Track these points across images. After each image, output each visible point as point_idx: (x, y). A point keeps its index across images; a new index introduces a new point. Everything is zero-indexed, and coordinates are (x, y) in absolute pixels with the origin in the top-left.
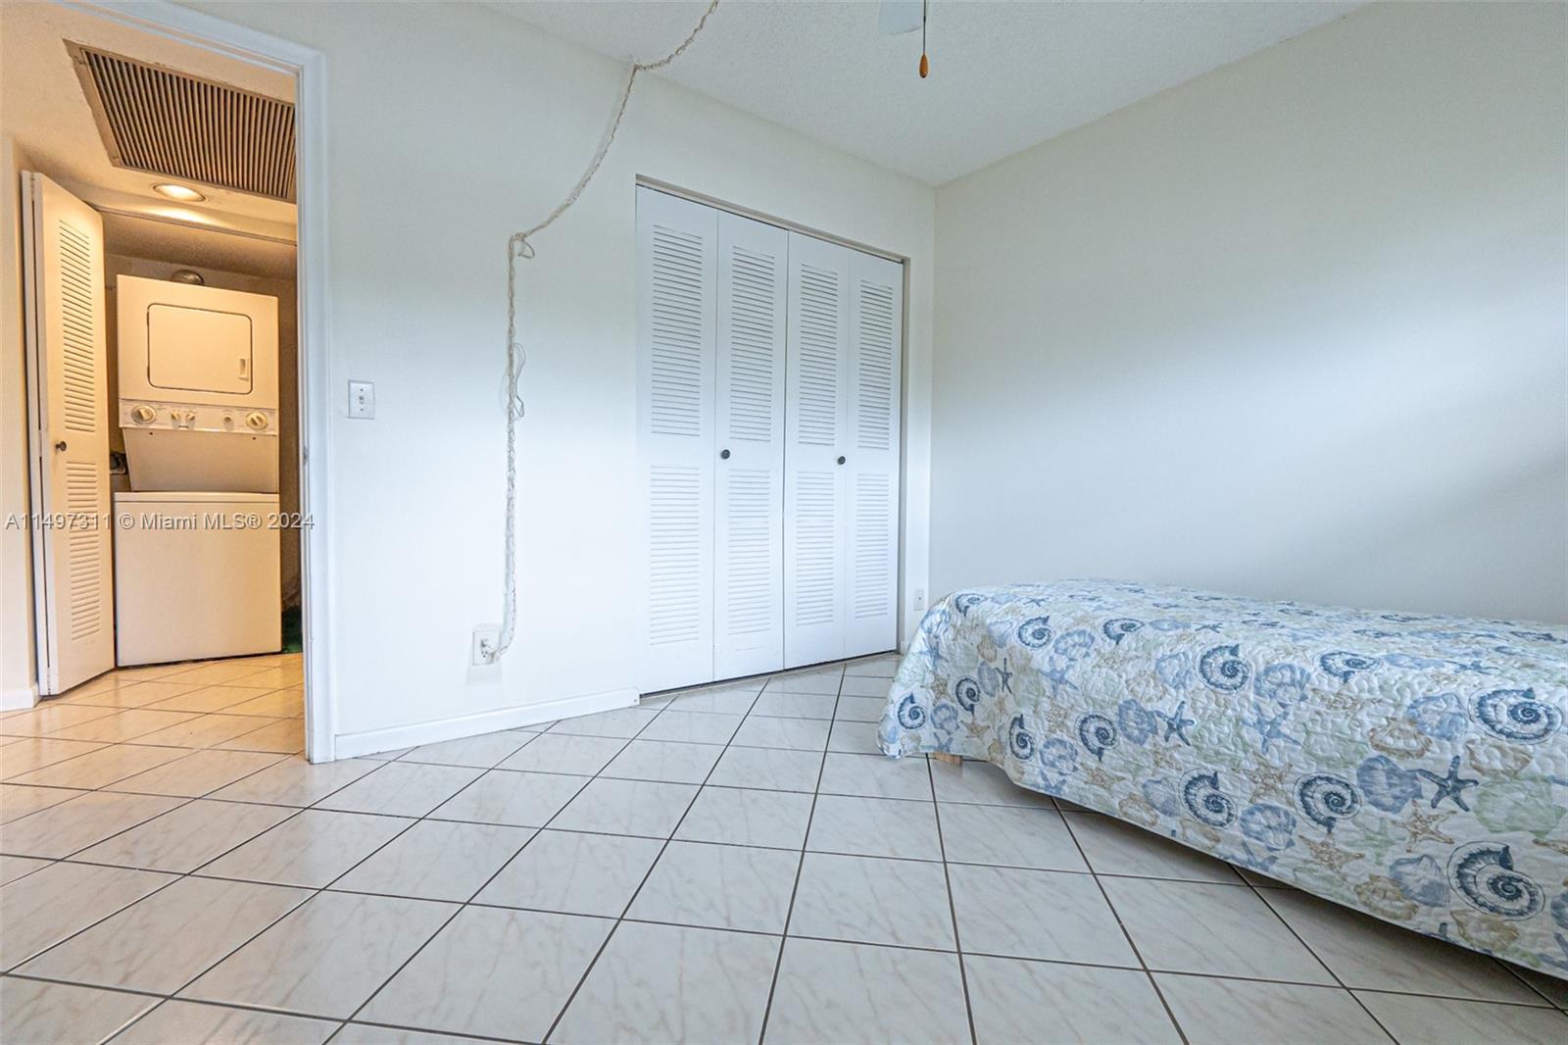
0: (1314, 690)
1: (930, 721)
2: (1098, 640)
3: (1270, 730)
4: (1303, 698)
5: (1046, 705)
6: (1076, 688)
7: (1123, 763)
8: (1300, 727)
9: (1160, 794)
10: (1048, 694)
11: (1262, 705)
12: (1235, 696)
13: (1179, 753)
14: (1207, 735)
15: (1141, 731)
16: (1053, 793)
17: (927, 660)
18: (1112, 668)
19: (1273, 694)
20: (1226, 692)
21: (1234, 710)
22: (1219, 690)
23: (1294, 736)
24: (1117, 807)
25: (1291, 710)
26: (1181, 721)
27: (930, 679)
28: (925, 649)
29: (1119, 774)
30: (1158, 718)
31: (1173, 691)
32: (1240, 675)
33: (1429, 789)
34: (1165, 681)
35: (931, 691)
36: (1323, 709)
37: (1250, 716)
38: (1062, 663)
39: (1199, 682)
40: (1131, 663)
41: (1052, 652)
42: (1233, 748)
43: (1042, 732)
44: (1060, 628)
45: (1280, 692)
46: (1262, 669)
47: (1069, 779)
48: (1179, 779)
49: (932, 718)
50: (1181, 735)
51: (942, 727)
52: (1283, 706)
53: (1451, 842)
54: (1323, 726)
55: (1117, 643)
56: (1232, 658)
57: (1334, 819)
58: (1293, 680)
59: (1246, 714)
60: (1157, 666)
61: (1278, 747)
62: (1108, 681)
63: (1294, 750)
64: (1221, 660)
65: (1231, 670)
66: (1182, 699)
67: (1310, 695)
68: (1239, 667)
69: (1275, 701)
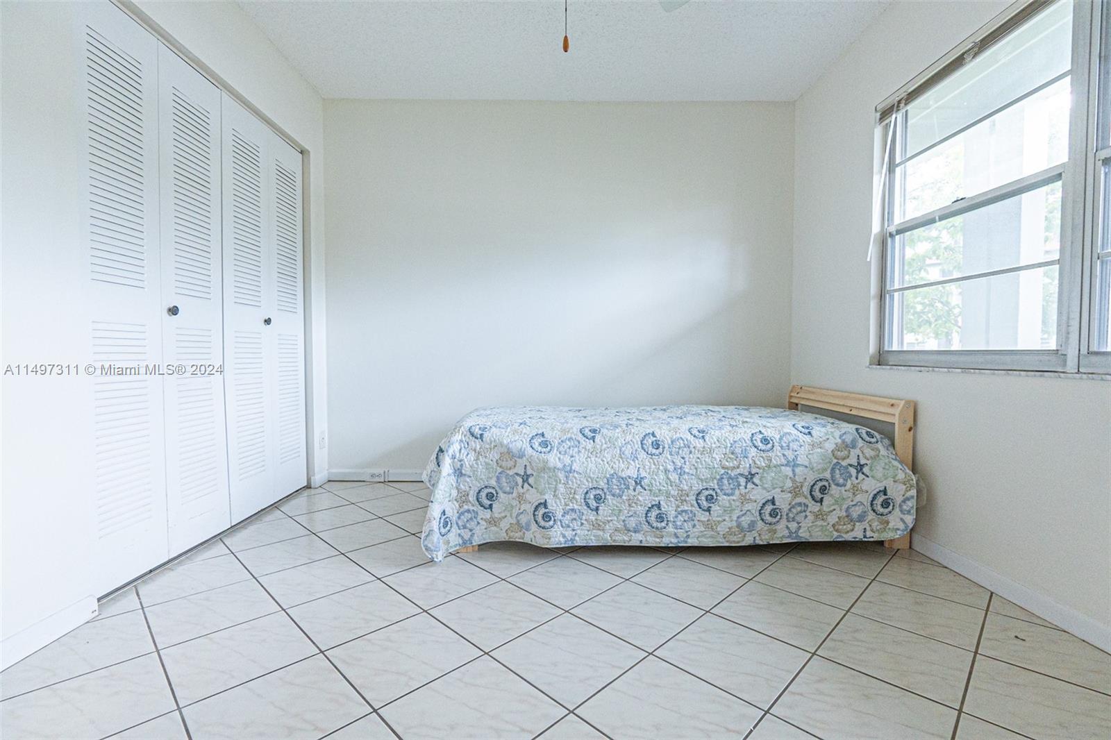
0: (693, 448)
1: (455, 525)
2: (582, 441)
3: (681, 472)
4: (691, 452)
5: (561, 488)
6: (580, 474)
7: (610, 511)
8: (692, 467)
9: (632, 523)
10: (563, 482)
11: (674, 460)
12: (662, 459)
13: (641, 496)
14: (654, 482)
15: (620, 489)
16: (570, 544)
18: (596, 456)
19: (677, 454)
20: (657, 457)
21: (663, 466)
22: (654, 457)
23: (691, 472)
24: (609, 538)
25: (687, 459)
26: (641, 478)
29: (610, 519)
30: (629, 480)
31: (632, 463)
32: (661, 447)
33: (742, 481)
34: (628, 458)
35: (455, 502)
36: (699, 456)
37: (670, 467)
39: (642, 455)
40: (606, 452)
42: (666, 485)
43: (561, 507)
44: (555, 438)
45: (680, 452)
46: (670, 442)
47: (579, 532)
48: (641, 510)
49: (457, 524)
50: (641, 486)
51: (465, 527)
53: (756, 501)
54: (702, 464)
55: (594, 441)
56: (655, 439)
57: (710, 507)
58: (684, 444)
59: (669, 467)
60: (620, 451)
61: (685, 480)
62: (597, 465)
63: (692, 479)
64: (650, 441)
65: (657, 445)
66: (638, 466)
67: (693, 450)
68: (660, 443)
69: (679, 457)
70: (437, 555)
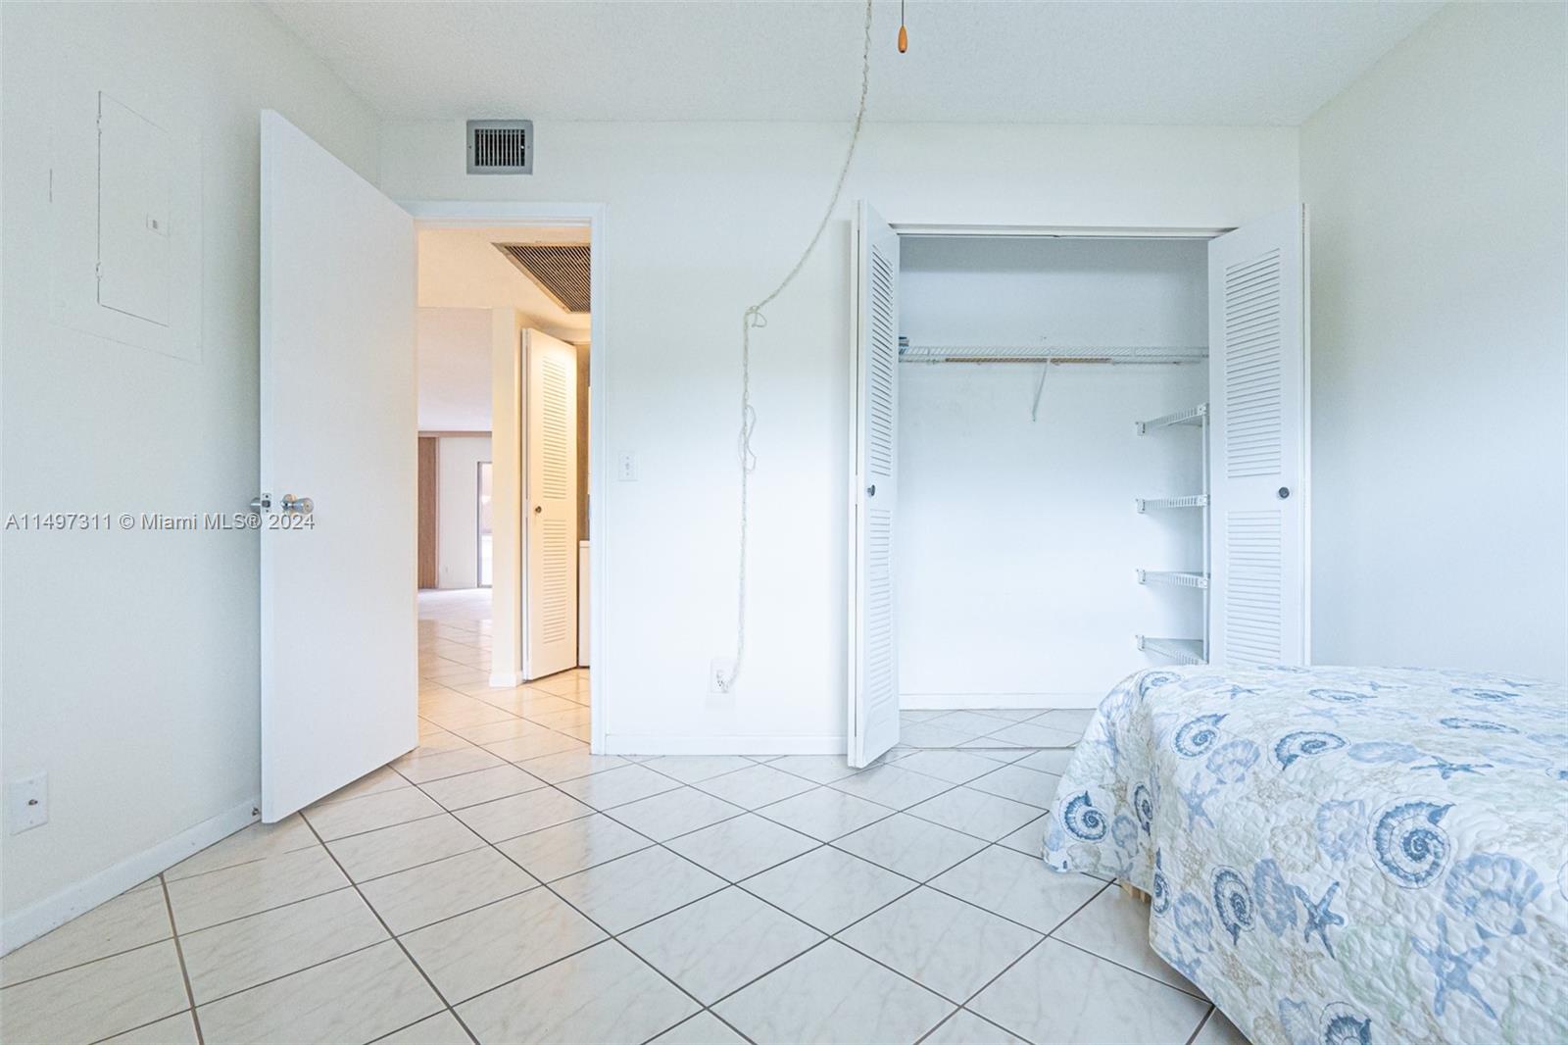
0: (1539, 918)
1: (1111, 834)
2: (1263, 759)
3: (1455, 976)
4: (1519, 930)
5: (1182, 843)
6: (1211, 824)
7: (1259, 957)
8: (1502, 984)
10: (1183, 825)
11: (1450, 923)
12: (1413, 895)
13: (1323, 968)
14: (1357, 948)
15: (1279, 913)
16: (1185, 972)
17: (1106, 752)
18: (1263, 805)
19: (1471, 908)
20: (1401, 882)
21: (1407, 918)
22: (1393, 876)
23: (1488, 996)
24: (1252, 1026)
25: (1494, 946)
26: (1326, 913)
27: (1110, 778)
28: (1104, 738)
29: (1255, 974)
30: (1298, 900)
31: (1327, 859)
32: (1430, 858)
34: (1322, 841)
36: (1547, 962)
37: (1429, 939)
38: (1208, 783)
39: (1367, 856)
40: (1289, 803)
41: (1203, 766)
42: (1393, 985)
43: (1178, 880)
44: (1228, 733)
45: (1484, 906)
46: (1466, 856)
47: (1203, 958)
49: (1113, 832)
50: (1324, 938)
51: (1123, 845)
52: (1483, 934)
54: (1542, 997)
55: (1284, 769)
56: (1429, 826)
58: (1509, 889)
59: (1421, 931)
60: (1318, 815)
61: (1460, 1008)
62: (1251, 824)
63: (1483, 1024)
64: (1409, 826)
65: (1418, 845)
66: (1337, 877)
67: (1531, 925)
68: (1432, 844)
69: (1471, 920)
70: (1048, 854)
